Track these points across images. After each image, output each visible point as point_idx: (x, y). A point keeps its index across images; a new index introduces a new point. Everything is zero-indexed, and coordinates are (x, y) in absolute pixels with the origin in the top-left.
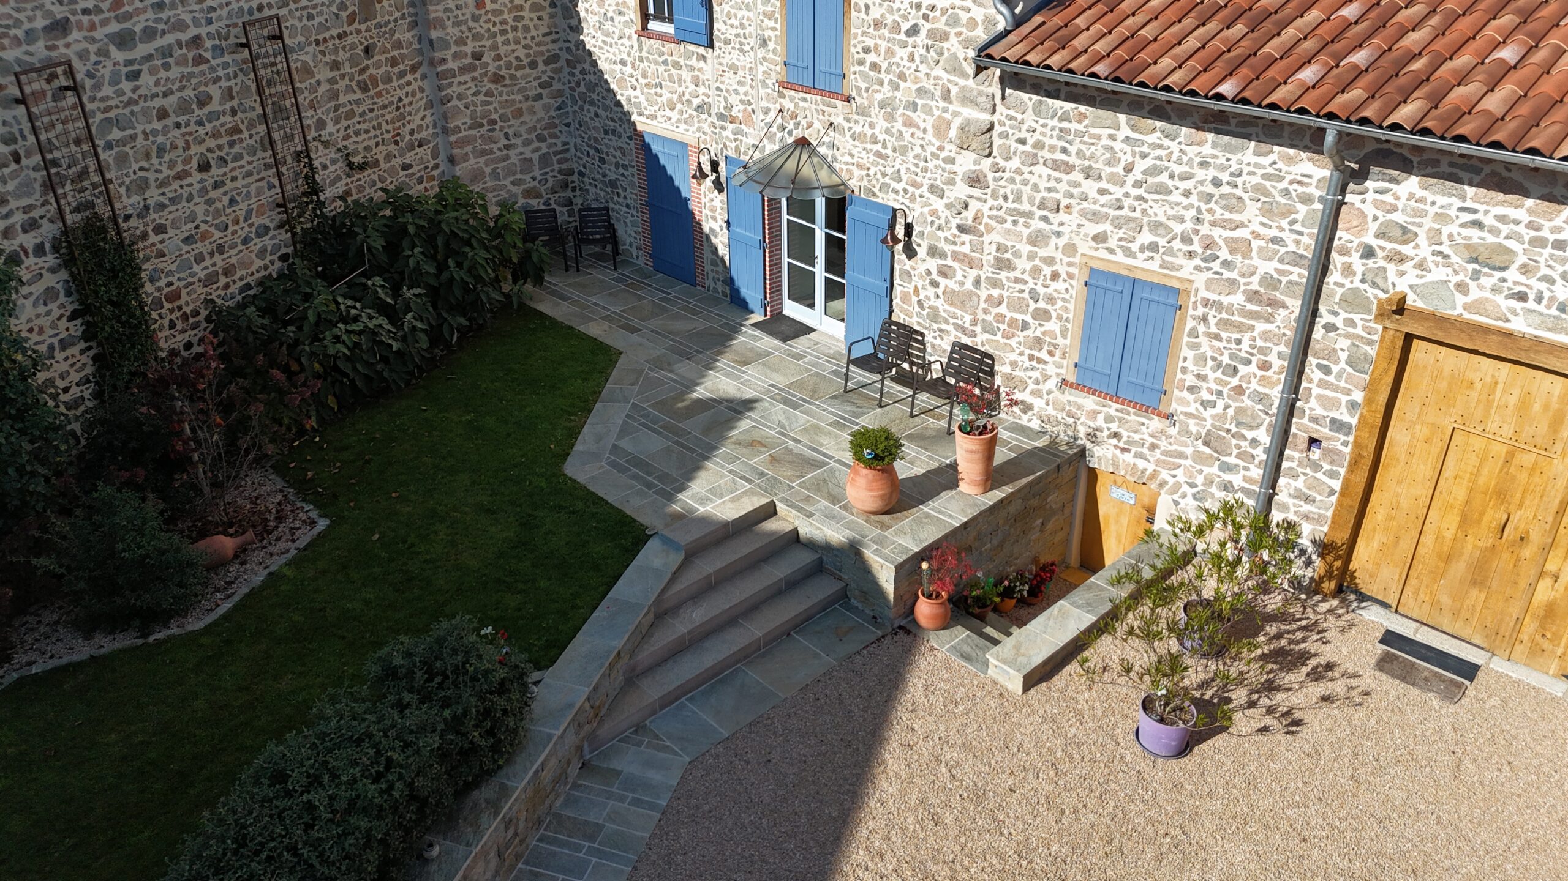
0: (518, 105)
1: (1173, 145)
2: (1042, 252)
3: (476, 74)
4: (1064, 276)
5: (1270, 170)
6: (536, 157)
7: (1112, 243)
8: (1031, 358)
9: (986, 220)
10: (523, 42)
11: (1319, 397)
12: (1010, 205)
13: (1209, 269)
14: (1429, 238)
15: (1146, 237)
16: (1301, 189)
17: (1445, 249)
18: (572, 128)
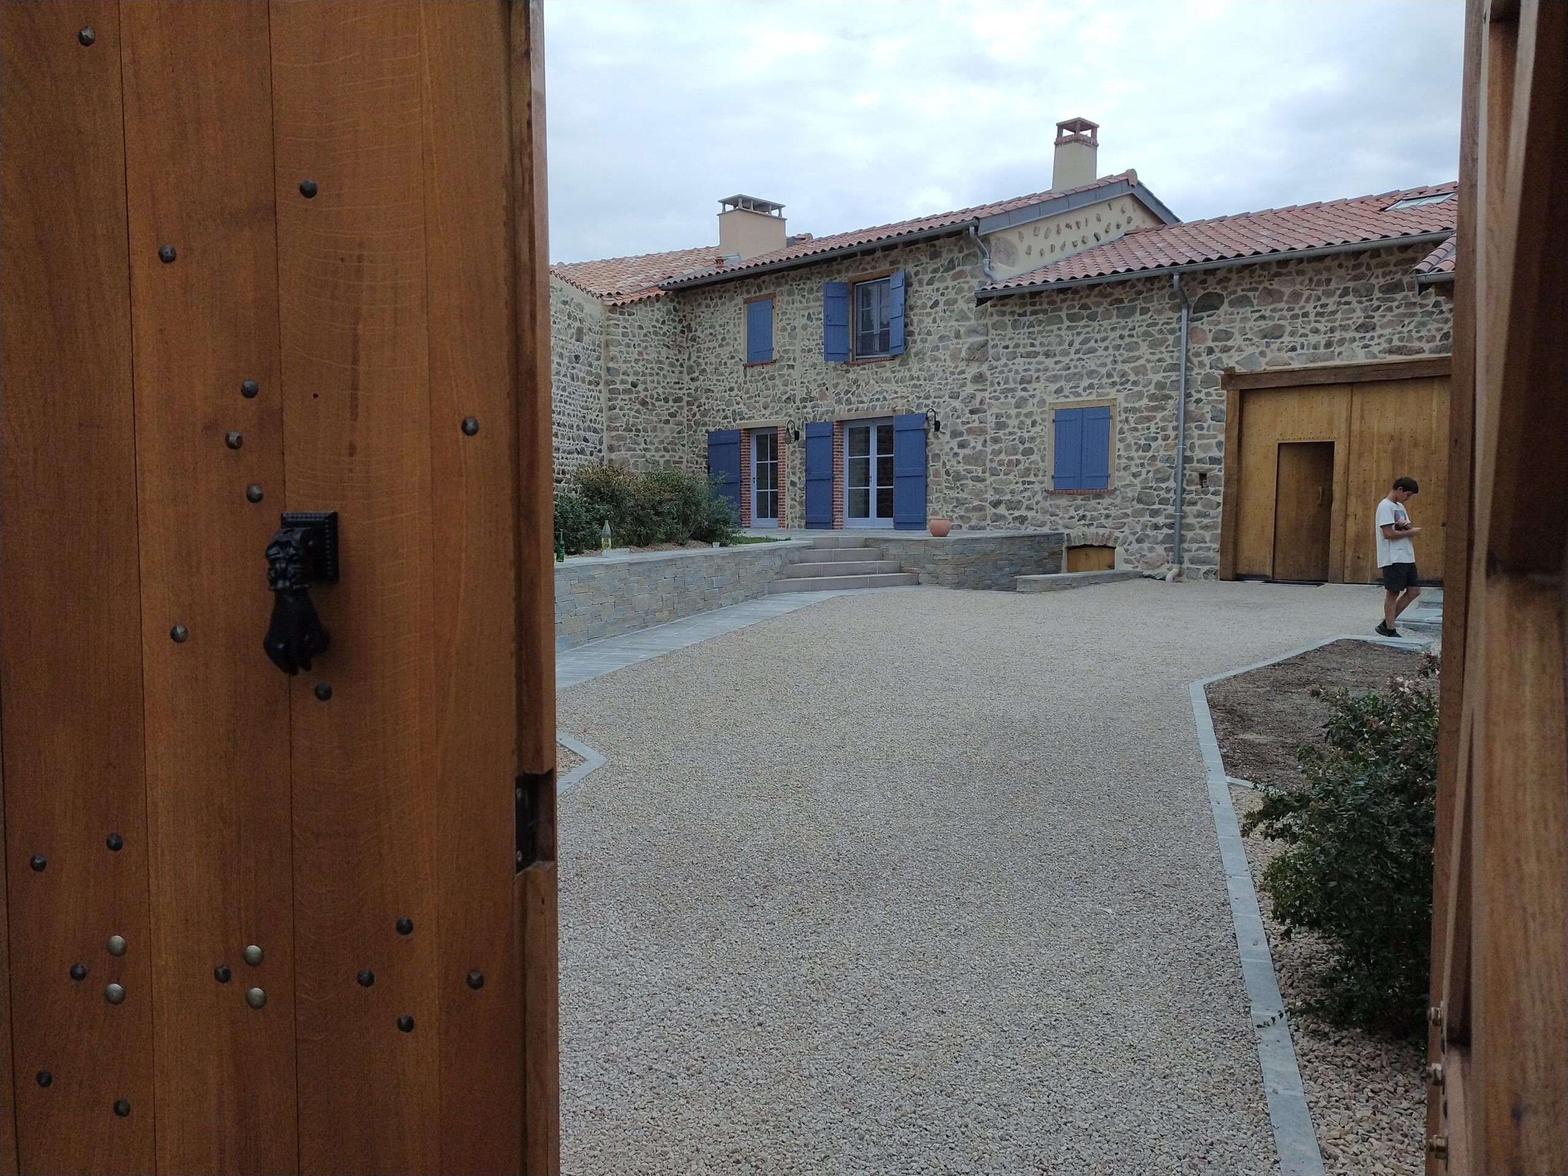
0: (655, 424)
1: (1095, 324)
2: (1024, 411)
3: (633, 396)
4: (1039, 421)
5: (1150, 321)
7: (1066, 391)
8: (1024, 483)
9: (988, 401)
11: (1200, 446)
12: (1002, 387)
13: (1125, 389)
14: (1240, 333)
15: (1086, 382)
16: (1168, 327)
17: (1249, 336)
18: (686, 448)
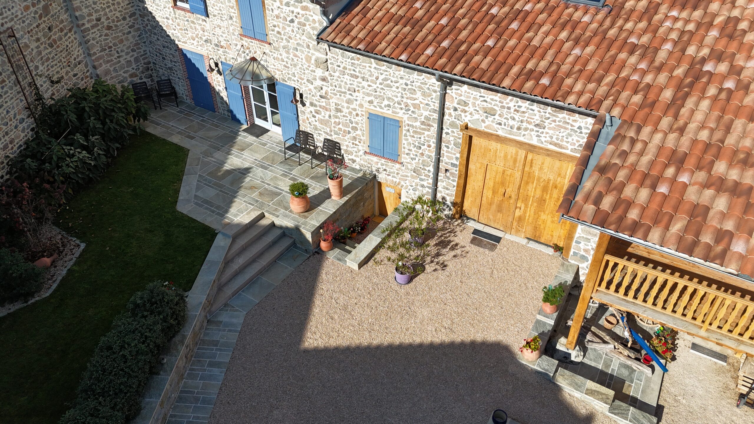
0: (121, 38)
1: (391, 71)
2: (351, 106)
3: (99, 28)
4: (360, 115)
5: (423, 81)
6: (132, 59)
7: (375, 104)
8: (353, 144)
9: (330, 94)
10: (118, 10)
11: (447, 156)
12: (337, 89)
13: (408, 114)
14: (473, 105)
15: (386, 102)
16: (433, 88)
17: (477, 109)
18: (147, 44)
